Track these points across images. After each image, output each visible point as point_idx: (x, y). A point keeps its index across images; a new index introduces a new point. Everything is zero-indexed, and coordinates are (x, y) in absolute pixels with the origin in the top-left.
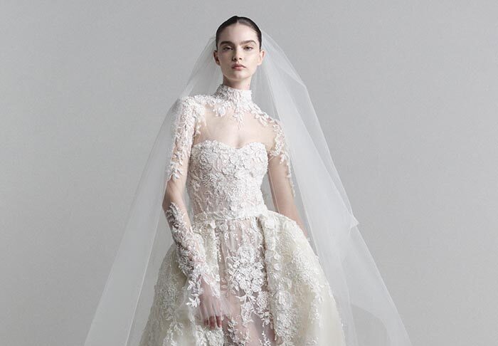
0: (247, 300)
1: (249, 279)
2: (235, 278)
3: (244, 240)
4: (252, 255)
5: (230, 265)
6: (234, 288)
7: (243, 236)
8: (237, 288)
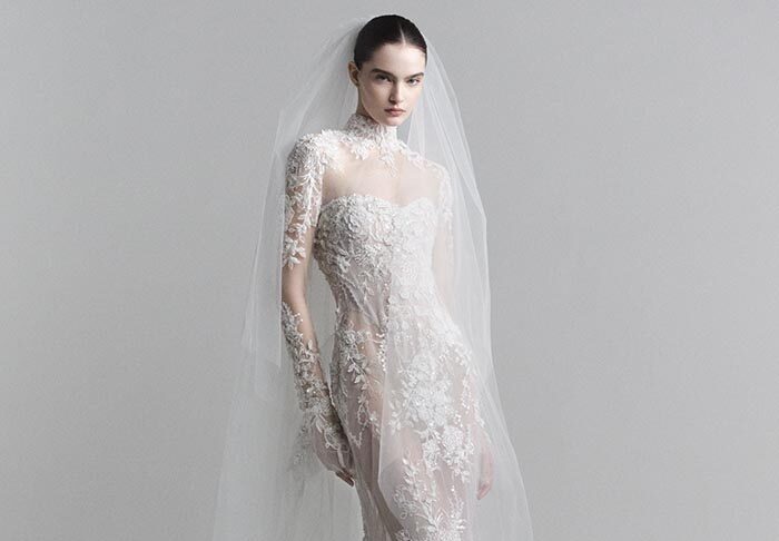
0: (430, 438)
1: (431, 406)
2: (411, 403)
3: (423, 345)
4: (433, 368)
5: (404, 383)
6: (411, 419)
7: (420, 339)
8: (415, 418)
